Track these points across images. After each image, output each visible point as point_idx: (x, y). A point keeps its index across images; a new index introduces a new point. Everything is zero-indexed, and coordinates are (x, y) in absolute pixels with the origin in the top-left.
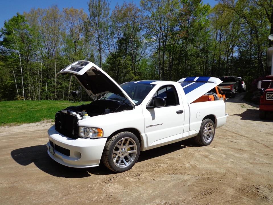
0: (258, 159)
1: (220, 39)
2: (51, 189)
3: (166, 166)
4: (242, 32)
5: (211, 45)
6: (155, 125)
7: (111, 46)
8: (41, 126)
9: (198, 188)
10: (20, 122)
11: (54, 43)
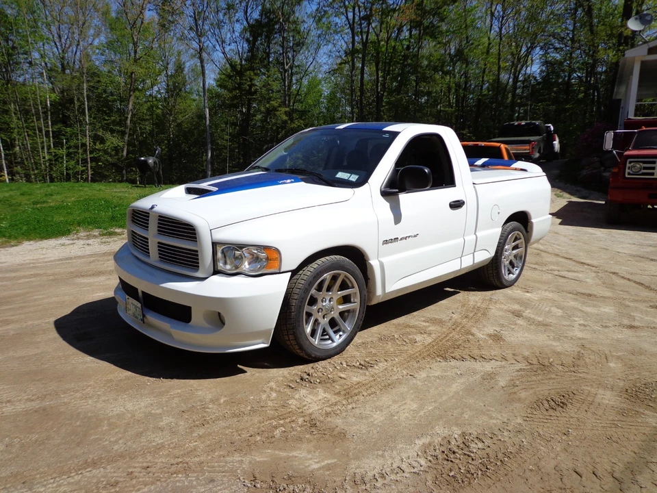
0: (640, 317)
1: (501, 29)
2: (153, 412)
3: (429, 340)
4: (552, 13)
5: (476, 43)
6: (401, 239)
7: (228, 43)
8: (76, 247)
9: (528, 393)
10: (16, 238)
11: (76, 31)
